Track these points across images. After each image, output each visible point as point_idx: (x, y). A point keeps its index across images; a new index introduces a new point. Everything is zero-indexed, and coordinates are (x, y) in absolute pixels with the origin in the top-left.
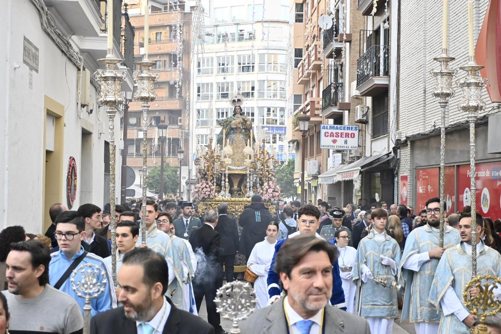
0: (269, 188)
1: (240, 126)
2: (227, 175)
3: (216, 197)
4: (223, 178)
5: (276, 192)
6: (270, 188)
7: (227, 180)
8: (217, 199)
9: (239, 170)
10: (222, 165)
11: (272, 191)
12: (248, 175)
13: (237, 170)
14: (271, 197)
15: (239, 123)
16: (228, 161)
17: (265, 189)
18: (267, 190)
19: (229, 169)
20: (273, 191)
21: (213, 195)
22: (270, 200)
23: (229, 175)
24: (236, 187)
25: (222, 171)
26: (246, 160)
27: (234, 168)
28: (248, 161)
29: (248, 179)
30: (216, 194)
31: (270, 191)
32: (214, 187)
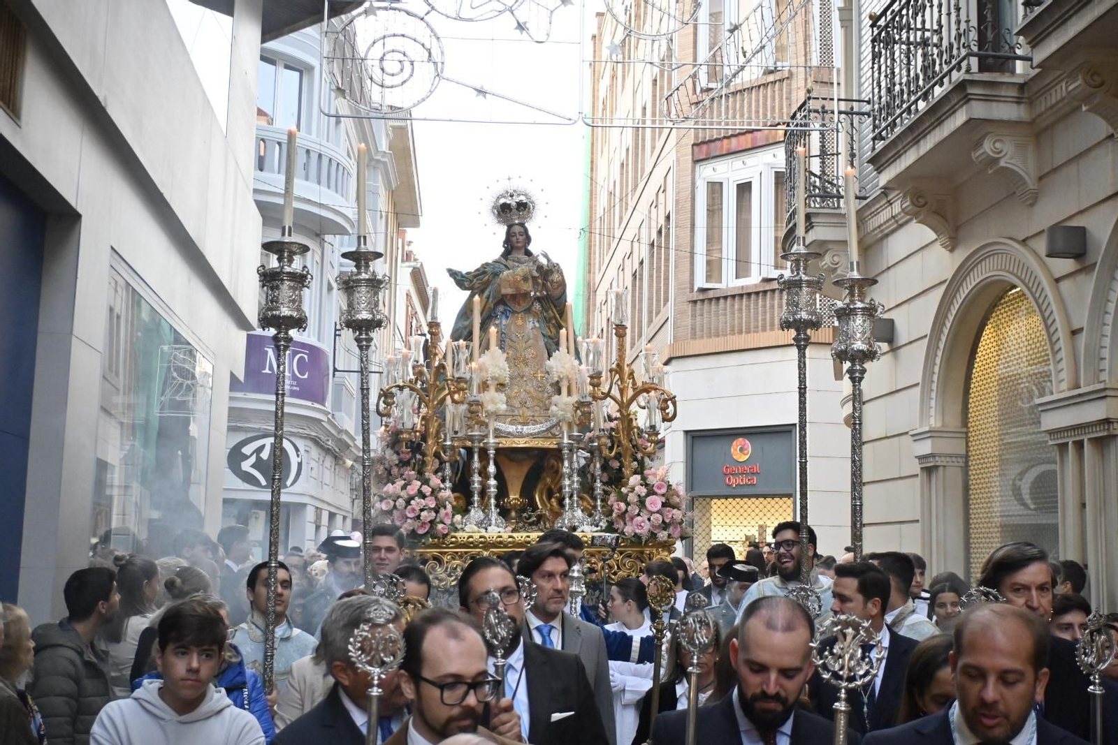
0: (648, 495)
1: (527, 287)
2: (492, 452)
3: (456, 530)
4: (476, 464)
5: (674, 507)
6: (651, 492)
7: (492, 469)
8: (461, 535)
9: (528, 435)
10: (474, 412)
11: (659, 506)
12: (566, 451)
13: (524, 435)
14: (659, 527)
15: (525, 279)
16: (495, 401)
17: (632, 498)
18: (641, 503)
19: (498, 434)
20: (664, 505)
21: (448, 522)
22: (653, 535)
23: (499, 451)
24: (514, 497)
25: (471, 438)
26: (556, 398)
27: (511, 429)
28: (563, 404)
29: (566, 464)
30: (458, 517)
31: (655, 503)
32: (447, 494)
